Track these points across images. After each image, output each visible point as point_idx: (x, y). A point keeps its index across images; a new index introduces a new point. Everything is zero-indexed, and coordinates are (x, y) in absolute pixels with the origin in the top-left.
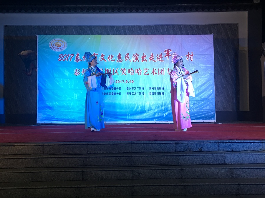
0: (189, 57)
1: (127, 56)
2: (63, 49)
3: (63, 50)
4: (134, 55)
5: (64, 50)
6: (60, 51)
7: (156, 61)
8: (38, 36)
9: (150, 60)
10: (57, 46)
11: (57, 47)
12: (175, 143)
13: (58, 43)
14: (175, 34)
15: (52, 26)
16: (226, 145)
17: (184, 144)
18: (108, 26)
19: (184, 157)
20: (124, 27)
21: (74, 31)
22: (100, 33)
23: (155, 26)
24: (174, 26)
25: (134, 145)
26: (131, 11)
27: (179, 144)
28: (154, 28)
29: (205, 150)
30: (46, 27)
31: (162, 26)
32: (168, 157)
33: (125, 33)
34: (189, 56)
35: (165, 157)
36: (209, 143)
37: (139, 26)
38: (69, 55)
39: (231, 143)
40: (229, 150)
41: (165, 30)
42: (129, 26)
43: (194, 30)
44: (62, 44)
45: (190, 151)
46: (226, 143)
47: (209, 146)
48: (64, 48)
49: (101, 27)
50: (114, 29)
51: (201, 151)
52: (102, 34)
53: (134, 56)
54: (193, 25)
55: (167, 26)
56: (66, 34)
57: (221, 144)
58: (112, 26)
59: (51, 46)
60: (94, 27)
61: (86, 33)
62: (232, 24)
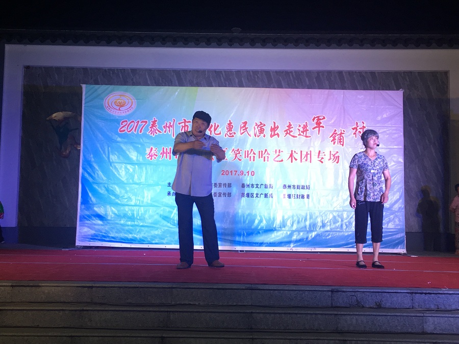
0: (357, 132)
1: (243, 127)
2: (128, 111)
3: (128, 113)
4: (256, 125)
5: (130, 112)
6: (123, 115)
7: (296, 137)
8: (84, 86)
9: (286, 134)
10: (118, 106)
11: (118, 108)
12: (332, 291)
13: (118, 99)
14: (332, 87)
15: (110, 70)
16: (427, 297)
17: (349, 294)
18: (209, 71)
19: (348, 317)
20: (238, 72)
21: (148, 80)
22: (195, 82)
23: (296, 72)
24: (329, 72)
25: (257, 291)
26: (253, 44)
27: (339, 293)
28: (293, 77)
29: (388, 305)
30: (99, 70)
31: (308, 73)
32: (319, 316)
33: (241, 85)
34: (358, 128)
35: (314, 316)
36: (395, 292)
37: (267, 73)
38: (138, 122)
39: (436, 294)
40: (433, 307)
41: (315, 80)
42: (248, 72)
43: (367, 81)
44: (127, 101)
45: (359, 306)
46: (426, 294)
47: (395, 299)
48: (130, 110)
49: (197, 71)
50: (221, 76)
51: (379, 307)
52: (198, 85)
53: (256, 127)
54: (366, 72)
55: (318, 72)
56: (134, 84)
57: (417, 295)
58: (218, 72)
59: (107, 105)
60: (186, 71)
61: (170, 83)
62: (437, 73)
